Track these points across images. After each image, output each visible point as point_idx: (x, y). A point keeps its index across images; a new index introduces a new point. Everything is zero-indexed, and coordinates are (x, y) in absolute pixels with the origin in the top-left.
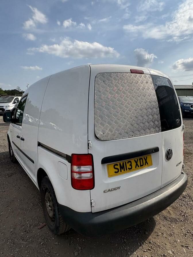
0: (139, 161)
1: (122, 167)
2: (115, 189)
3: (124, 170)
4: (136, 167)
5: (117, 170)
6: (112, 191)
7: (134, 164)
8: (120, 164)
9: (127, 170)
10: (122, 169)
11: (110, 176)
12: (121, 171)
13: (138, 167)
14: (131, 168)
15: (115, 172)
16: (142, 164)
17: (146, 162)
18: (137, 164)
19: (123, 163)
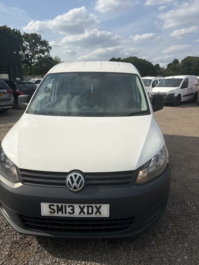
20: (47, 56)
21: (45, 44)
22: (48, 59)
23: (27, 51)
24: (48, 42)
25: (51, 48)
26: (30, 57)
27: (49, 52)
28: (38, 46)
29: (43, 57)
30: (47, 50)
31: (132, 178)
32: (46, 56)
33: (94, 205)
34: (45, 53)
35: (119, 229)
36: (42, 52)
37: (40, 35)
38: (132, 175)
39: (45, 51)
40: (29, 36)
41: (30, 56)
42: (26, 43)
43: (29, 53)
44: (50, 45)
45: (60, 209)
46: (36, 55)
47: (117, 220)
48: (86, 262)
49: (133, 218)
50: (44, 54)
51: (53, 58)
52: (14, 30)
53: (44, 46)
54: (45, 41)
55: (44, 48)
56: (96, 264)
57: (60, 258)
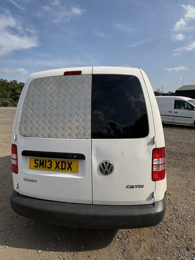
0: (60, 163)
1: (42, 164)
2: (32, 181)
3: (43, 167)
4: (56, 168)
5: (36, 165)
6: (30, 181)
7: (54, 165)
8: (40, 161)
9: (45, 168)
10: (42, 166)
11: (30, 168)
12: (40, 167)
13: (59, 169)
14: (50, 168)
15: (35, 166)
16: (64, 167)
17: (70, 167)
18: (57, 166)
19: (43, 161)
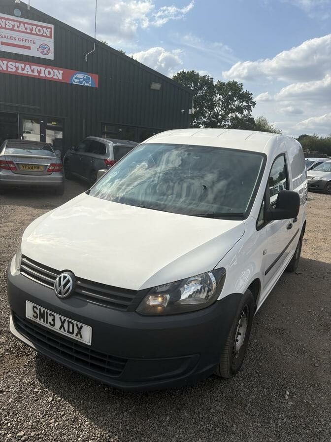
20: (246, 117)
21: (246, 97)
22: (246, 121)
23: (217, 109)
24: (251, 94)
25: (254, 104)
26: (220, 117)
27: (251, 110)
28: (235, 101)
29: (240, 117)
30: (248, 108)
31: (132, 301)
32: (244, 117)
33: (75, 322)
34: (244, 111)
35: (108, 371)
36: (240, 109)
37: (242, 84)
38: (133, 297)
39: (245, 108)
40: (225, 85)
41: (220, 115)
42: (218, 96)
43: (220, 111)
44: (253, 100)
45: (42, 316)
46: (230, 115)
47: (105, 356)
48: (63, 399)
49: (125, 361)
50: (242, 113)
51: (256, 119)
52: (205, 77)
53: (244, 101)
54: (247, 93)
55: (245, 104)
56: (71, 407)
57: (41, 382)
